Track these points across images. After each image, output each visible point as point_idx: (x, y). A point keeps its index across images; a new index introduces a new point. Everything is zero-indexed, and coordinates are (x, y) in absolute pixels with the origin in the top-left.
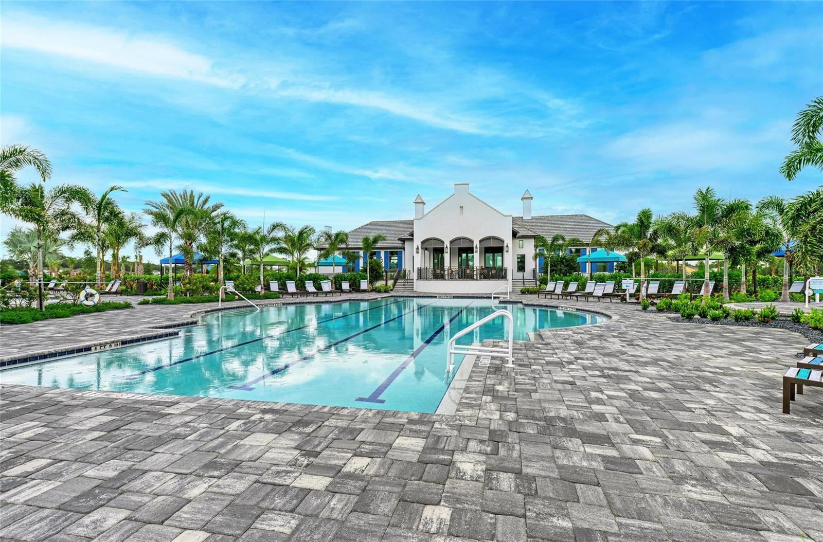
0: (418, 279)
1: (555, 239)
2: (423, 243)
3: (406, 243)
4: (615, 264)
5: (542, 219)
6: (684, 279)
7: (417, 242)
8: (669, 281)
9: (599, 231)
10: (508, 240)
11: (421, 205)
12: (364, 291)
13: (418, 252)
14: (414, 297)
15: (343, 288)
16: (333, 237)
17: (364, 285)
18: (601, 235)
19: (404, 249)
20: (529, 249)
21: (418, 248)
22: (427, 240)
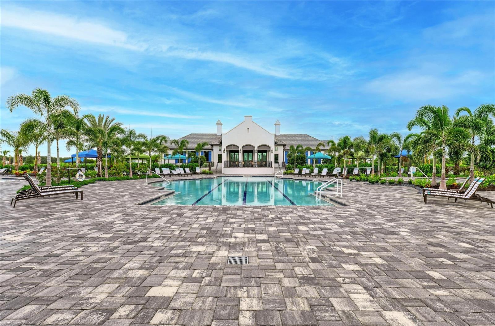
0: (225, 167)
1: (298, 147)
2: (227, 147)
3: (214, 147)
4: (322, 160)
5: (285, 135)
6: (358, 167)
7: (224, 147)
8: (351, 168)
9: (319, 144)
10: (273, 146)
11: (220, 125)
12: (198, 174)
13: (224, 152)
14: (222, 176)
15: (186, 172)
16: (180, 143)
17: (198, 170)
18: (320, 146)
19: (213, 150)
20: (280, 151)
21: (224, 150)
22: (229, 146)
